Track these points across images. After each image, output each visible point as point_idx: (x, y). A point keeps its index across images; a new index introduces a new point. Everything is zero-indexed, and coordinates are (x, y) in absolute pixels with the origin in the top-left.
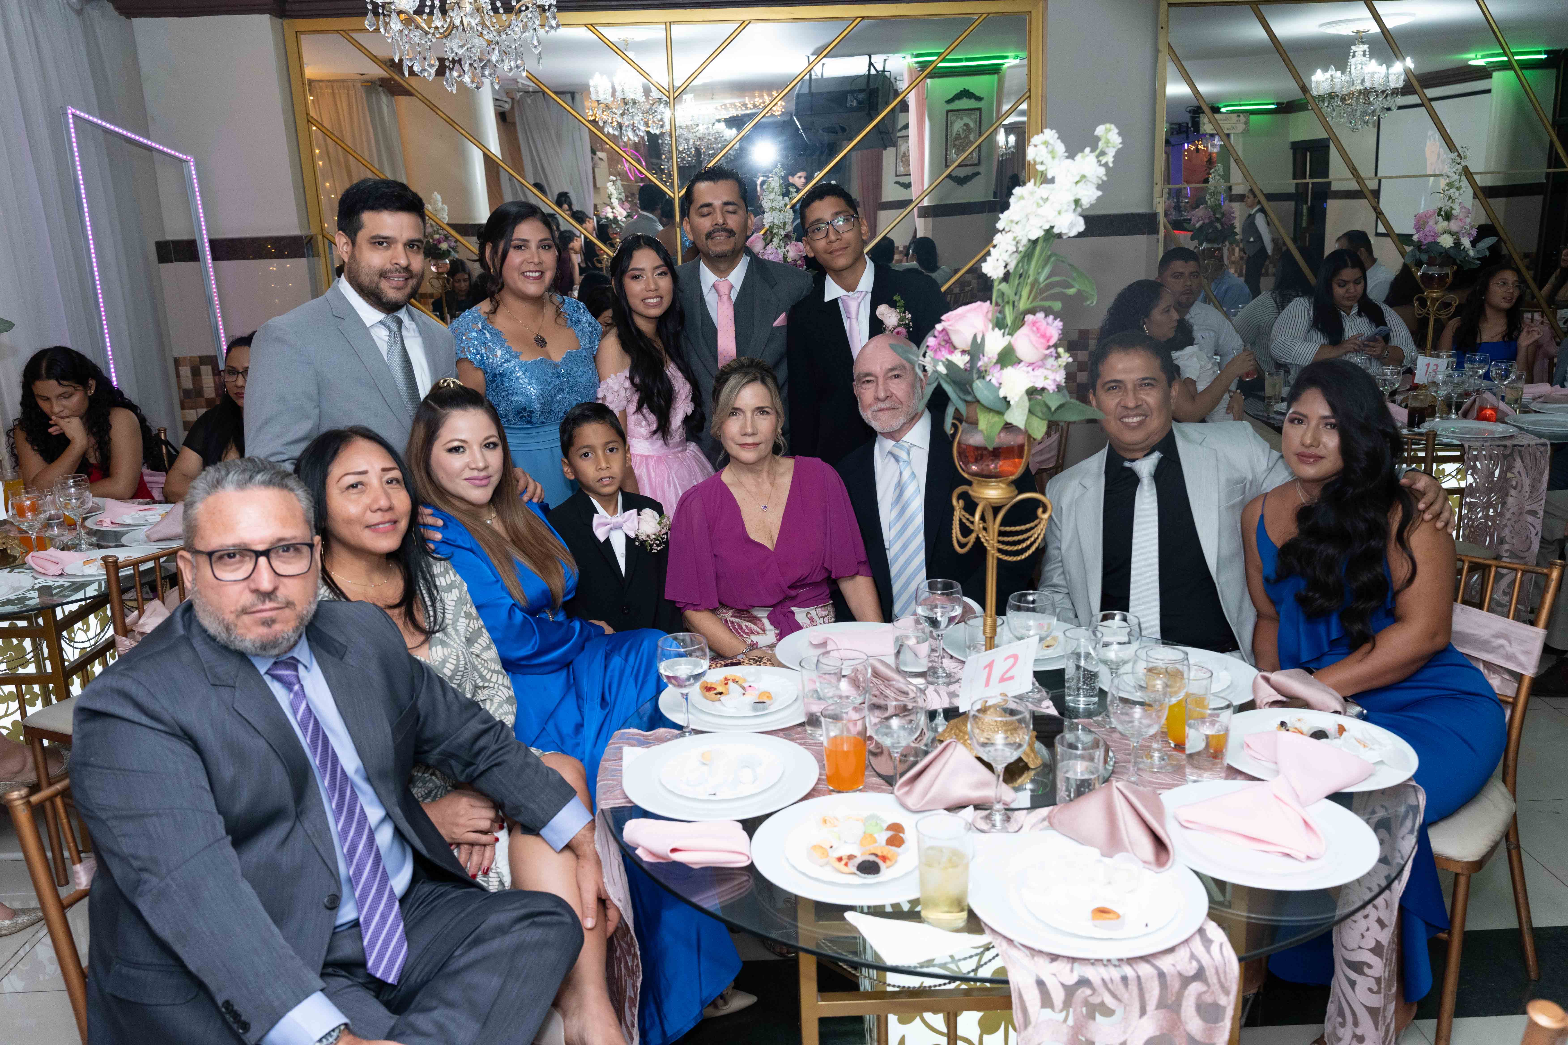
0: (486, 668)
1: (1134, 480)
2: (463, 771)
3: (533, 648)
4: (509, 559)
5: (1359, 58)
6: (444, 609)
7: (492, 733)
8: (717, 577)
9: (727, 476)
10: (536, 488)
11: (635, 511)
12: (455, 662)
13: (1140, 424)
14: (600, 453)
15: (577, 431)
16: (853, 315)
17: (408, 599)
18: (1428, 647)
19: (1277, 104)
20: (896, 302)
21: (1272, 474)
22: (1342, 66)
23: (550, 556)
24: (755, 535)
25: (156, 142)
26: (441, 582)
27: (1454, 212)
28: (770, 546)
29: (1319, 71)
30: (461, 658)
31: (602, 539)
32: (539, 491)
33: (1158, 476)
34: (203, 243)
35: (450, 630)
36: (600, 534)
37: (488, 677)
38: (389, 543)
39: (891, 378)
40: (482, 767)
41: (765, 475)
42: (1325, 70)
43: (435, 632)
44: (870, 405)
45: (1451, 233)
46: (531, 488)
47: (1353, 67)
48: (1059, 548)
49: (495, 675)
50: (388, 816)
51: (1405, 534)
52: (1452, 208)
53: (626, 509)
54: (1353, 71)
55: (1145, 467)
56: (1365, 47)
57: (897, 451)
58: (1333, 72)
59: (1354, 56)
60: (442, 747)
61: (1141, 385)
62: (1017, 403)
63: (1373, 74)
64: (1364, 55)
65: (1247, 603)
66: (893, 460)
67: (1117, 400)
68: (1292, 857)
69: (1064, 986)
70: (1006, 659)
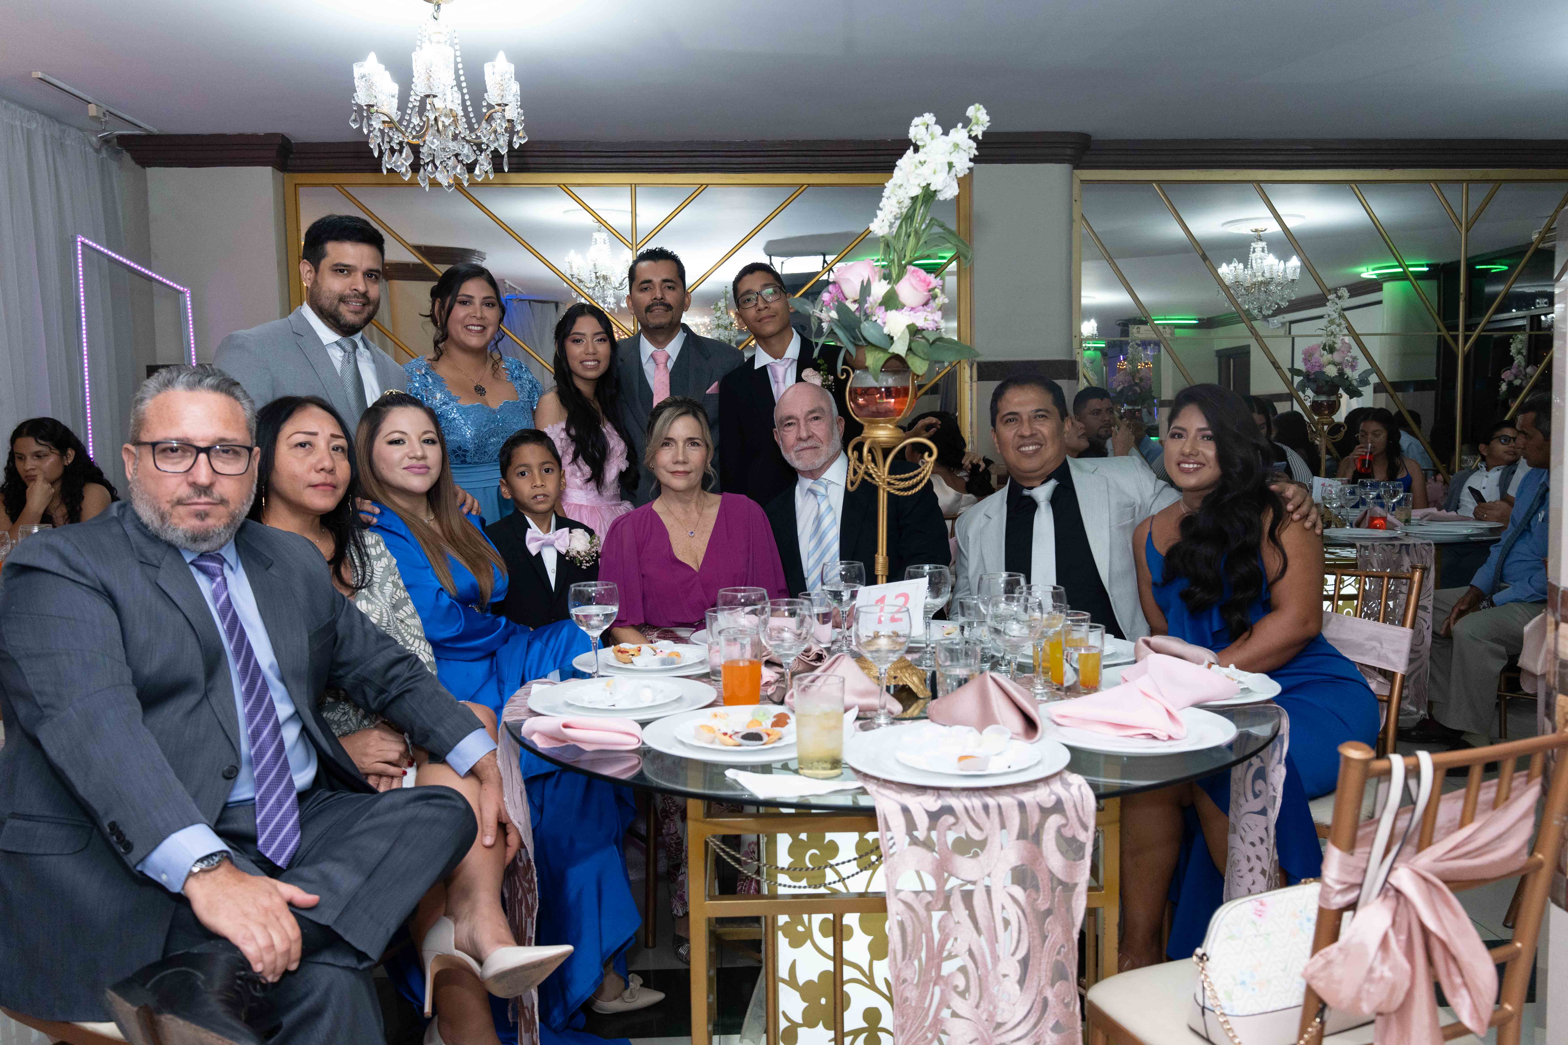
0: (409, 634)
1: (1033, 505)
2: (376, 698)
3: (458, 630)
4: (441, 552)
5: (1259, 253)
6: (373, 573)
7: (406, 663)
8: (644, 598)
9: (658, 506)
10: (473, 502)
11: (566, 530)
12: (378, 617)
13: (1036, 452)
14: (536, 471)
15: (516, 451)
16: (780, 379)
17: (338, 560)
18: (1300, 633)
19: (1199, 320)
20: (820, 365)
21: (1159, 499)
22: (1245, 260)
23: (481, 556)
24: (681, 554)
25: (156, 273)
26: (372, 552)
27: (1336, 345)
28: (695, 567)
29: (1224, 265)
30: (385, 615)
31: (534, 553)
32: (476, 505)
33: (1055, 501)
35: (376, 590)
36: (533, 549)
37: (411, 642)
38: (324, 502)
39: (811, 420)
40: (394, 693)
41: (693, 505)
42: (1229, 262)
43: (361, 588)
44: (793, 446)
45: (1335, 364)
46: (469, 501)
47: (1254, 261)
48: (967, 578)
49: (417, 641)
50: (297, 715)
51: (1277, 533)
52: (1334, 343)
53: (558, 527)
54: (1254, 265)
55: (1042, 493)
56: (1264, 244)
57: (816, 487)
58: (1236, 264)
59: (1254, 252)
60: (358, 671)
61: (1035, 417)
62: (899, 338)
63: (1271, 265)
64: (1263, 251)
65: (1140, 618)
66: (812, 496)
67: (1014, 431)
68: (1155, 738)
69: (927, 812)
70: (897, 597)
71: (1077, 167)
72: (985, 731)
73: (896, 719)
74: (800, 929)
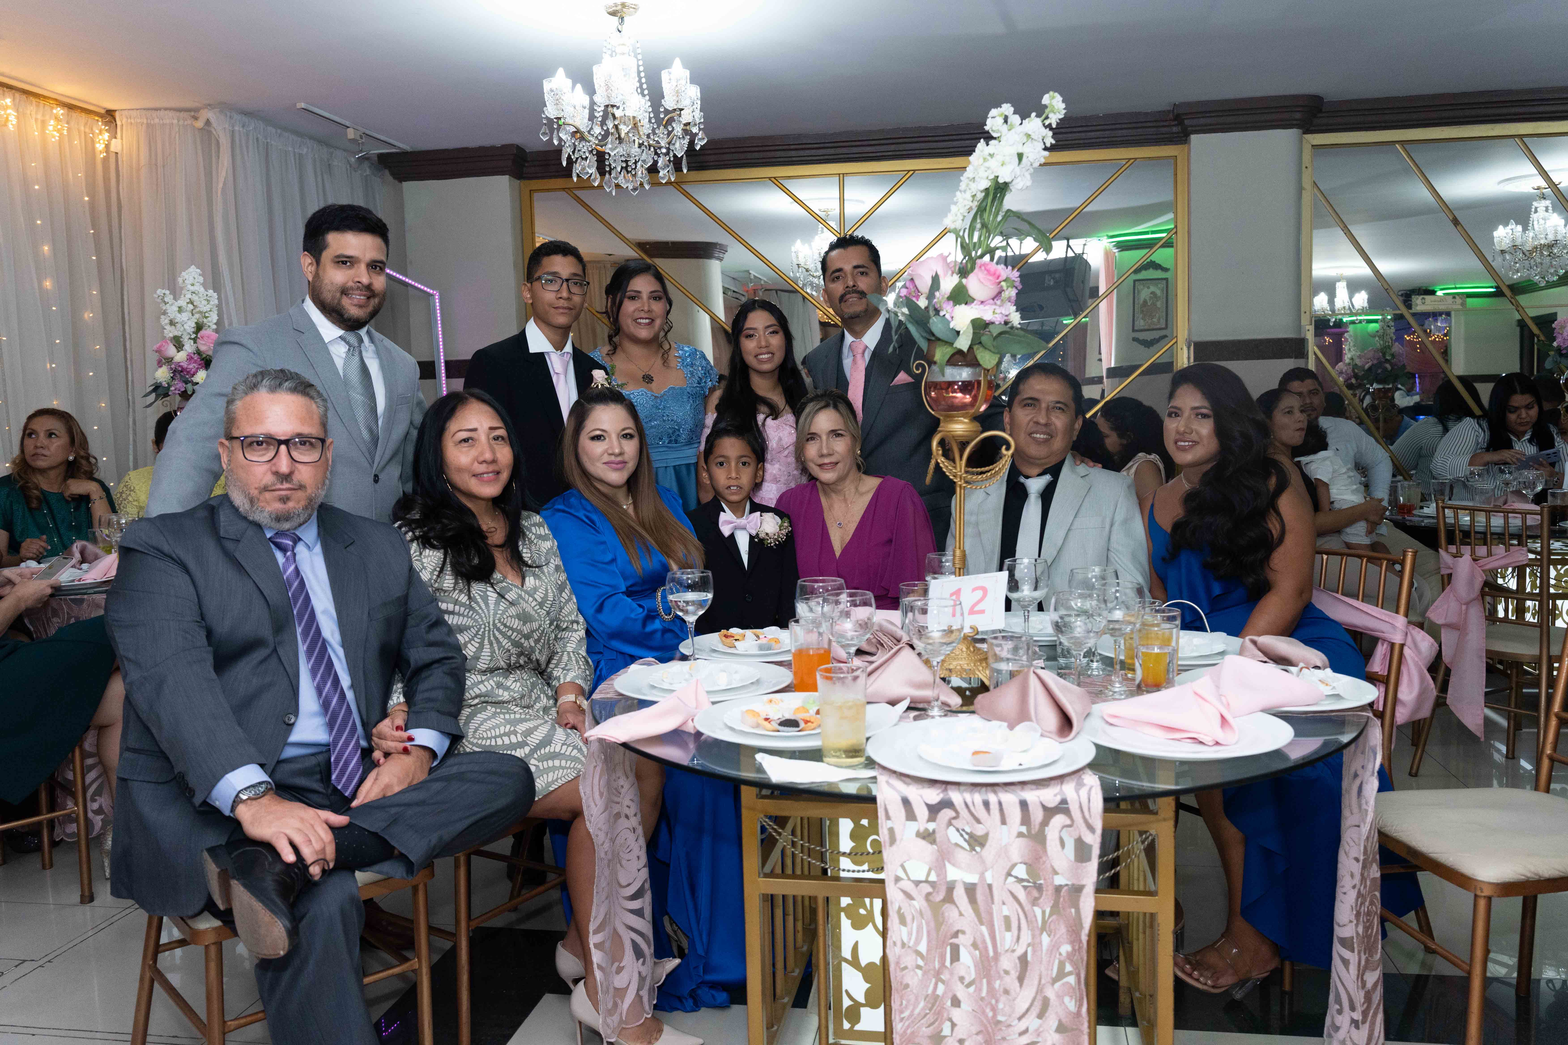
5: (1542, 213)
11: (758, 514)
13: (1046, 441)
14: (733, 464)
19: (1497, 288)
28: (838, 556)
29: (1500, 227)
31: (727, 535)
34: (440, 363)
36: (726, 530)
38: (491, 490)
42: (1507, 225)
47: (1535, 223)
53: (751, 512)
54: (1535, 226)
55: (1035, 485)
56: (1549, 203)
58: (1514, 227)
59: (1536, 212)
61: (1054, 408)
63: (1556, 226)
64: (1547, 211)
68: (1201, 743)
69: (928, 805)
70: (974, 590)
71: (1307, 131)
72: (1018, 728)
73: (949, 711)
74: (862, 911)
